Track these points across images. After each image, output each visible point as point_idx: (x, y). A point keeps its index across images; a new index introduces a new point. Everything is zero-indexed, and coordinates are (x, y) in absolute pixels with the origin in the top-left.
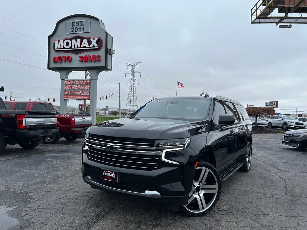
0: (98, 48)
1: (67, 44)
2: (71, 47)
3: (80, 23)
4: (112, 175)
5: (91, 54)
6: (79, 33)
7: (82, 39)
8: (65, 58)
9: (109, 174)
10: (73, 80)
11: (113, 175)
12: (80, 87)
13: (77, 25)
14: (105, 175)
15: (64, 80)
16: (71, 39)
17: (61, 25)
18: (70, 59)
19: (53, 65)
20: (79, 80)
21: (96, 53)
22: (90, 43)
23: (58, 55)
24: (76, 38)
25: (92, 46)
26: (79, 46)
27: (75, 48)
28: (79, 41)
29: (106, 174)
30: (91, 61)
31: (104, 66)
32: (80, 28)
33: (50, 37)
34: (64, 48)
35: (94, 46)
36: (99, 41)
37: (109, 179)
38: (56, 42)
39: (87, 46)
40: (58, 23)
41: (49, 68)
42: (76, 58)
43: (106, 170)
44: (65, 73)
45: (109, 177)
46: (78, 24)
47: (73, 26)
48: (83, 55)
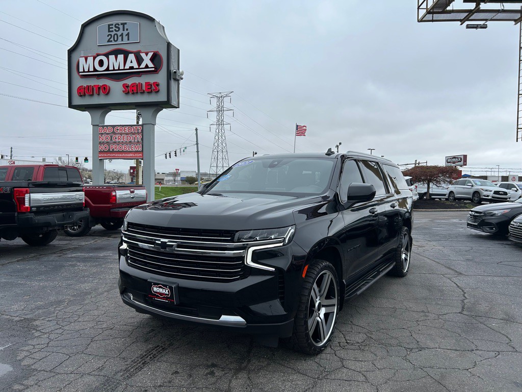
0: (153, 69)
1: (101, 63)
2: (108, 69)
3: (121, 27)
4: (165, 291)
5: (143, 80)
6: (120, 44)
7: (126, 54)
8: (99, 88)
9: (161, 290)
10: (114, 126)
11: (167, 291)
12: (125, 138)
13: (117, 29)
14: (154, 292)
15: (98, 126)
16: (107, 55)
17: (89, 30)
18: (106, 90)
19: (77, 101)
20: (123, 126)
21: (151, 79)
22: (139, 60)
23: (85, 83)
24: (116, 53)
25: (143, 65)
26: (122, 67)
27: (114, 70)
28: (121, 57)
29: (155, 289)
30: (143, 93)
31: (166, 100)
32: (122, 35)
33: (71, 52)
34: (95, 70)
35: (147, 67)
36: (155, 58)
37: (161, 298)
38: (82, 60)
39: (136, 66)
40: (85, 26)
41: (71, 106)
42: (116, 87)
43: (155, 284)
44: (98, 113)
45: (162, 294)
46: (119, 28)
47: (109, 31)
48: (130, 81)
